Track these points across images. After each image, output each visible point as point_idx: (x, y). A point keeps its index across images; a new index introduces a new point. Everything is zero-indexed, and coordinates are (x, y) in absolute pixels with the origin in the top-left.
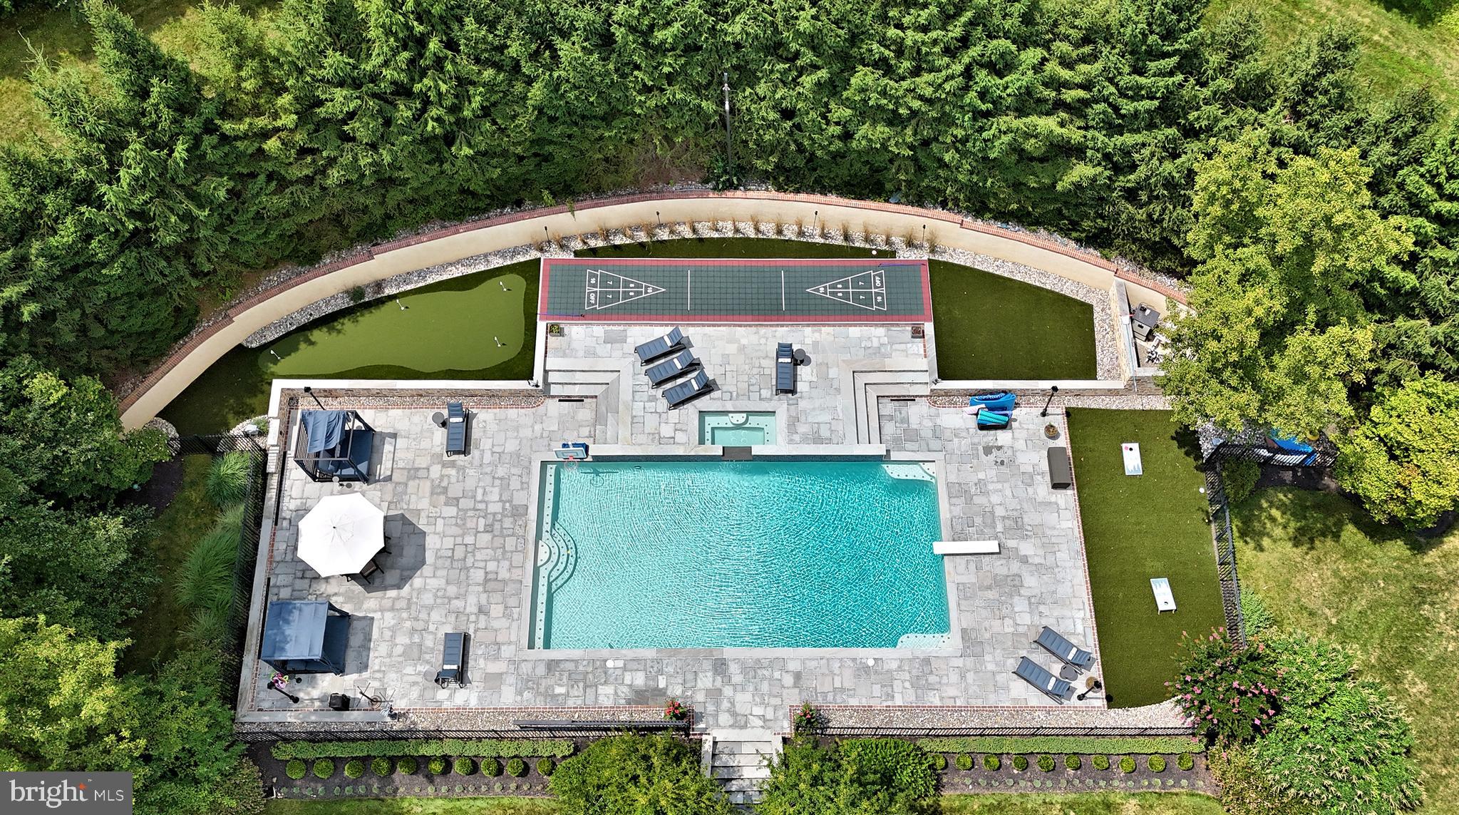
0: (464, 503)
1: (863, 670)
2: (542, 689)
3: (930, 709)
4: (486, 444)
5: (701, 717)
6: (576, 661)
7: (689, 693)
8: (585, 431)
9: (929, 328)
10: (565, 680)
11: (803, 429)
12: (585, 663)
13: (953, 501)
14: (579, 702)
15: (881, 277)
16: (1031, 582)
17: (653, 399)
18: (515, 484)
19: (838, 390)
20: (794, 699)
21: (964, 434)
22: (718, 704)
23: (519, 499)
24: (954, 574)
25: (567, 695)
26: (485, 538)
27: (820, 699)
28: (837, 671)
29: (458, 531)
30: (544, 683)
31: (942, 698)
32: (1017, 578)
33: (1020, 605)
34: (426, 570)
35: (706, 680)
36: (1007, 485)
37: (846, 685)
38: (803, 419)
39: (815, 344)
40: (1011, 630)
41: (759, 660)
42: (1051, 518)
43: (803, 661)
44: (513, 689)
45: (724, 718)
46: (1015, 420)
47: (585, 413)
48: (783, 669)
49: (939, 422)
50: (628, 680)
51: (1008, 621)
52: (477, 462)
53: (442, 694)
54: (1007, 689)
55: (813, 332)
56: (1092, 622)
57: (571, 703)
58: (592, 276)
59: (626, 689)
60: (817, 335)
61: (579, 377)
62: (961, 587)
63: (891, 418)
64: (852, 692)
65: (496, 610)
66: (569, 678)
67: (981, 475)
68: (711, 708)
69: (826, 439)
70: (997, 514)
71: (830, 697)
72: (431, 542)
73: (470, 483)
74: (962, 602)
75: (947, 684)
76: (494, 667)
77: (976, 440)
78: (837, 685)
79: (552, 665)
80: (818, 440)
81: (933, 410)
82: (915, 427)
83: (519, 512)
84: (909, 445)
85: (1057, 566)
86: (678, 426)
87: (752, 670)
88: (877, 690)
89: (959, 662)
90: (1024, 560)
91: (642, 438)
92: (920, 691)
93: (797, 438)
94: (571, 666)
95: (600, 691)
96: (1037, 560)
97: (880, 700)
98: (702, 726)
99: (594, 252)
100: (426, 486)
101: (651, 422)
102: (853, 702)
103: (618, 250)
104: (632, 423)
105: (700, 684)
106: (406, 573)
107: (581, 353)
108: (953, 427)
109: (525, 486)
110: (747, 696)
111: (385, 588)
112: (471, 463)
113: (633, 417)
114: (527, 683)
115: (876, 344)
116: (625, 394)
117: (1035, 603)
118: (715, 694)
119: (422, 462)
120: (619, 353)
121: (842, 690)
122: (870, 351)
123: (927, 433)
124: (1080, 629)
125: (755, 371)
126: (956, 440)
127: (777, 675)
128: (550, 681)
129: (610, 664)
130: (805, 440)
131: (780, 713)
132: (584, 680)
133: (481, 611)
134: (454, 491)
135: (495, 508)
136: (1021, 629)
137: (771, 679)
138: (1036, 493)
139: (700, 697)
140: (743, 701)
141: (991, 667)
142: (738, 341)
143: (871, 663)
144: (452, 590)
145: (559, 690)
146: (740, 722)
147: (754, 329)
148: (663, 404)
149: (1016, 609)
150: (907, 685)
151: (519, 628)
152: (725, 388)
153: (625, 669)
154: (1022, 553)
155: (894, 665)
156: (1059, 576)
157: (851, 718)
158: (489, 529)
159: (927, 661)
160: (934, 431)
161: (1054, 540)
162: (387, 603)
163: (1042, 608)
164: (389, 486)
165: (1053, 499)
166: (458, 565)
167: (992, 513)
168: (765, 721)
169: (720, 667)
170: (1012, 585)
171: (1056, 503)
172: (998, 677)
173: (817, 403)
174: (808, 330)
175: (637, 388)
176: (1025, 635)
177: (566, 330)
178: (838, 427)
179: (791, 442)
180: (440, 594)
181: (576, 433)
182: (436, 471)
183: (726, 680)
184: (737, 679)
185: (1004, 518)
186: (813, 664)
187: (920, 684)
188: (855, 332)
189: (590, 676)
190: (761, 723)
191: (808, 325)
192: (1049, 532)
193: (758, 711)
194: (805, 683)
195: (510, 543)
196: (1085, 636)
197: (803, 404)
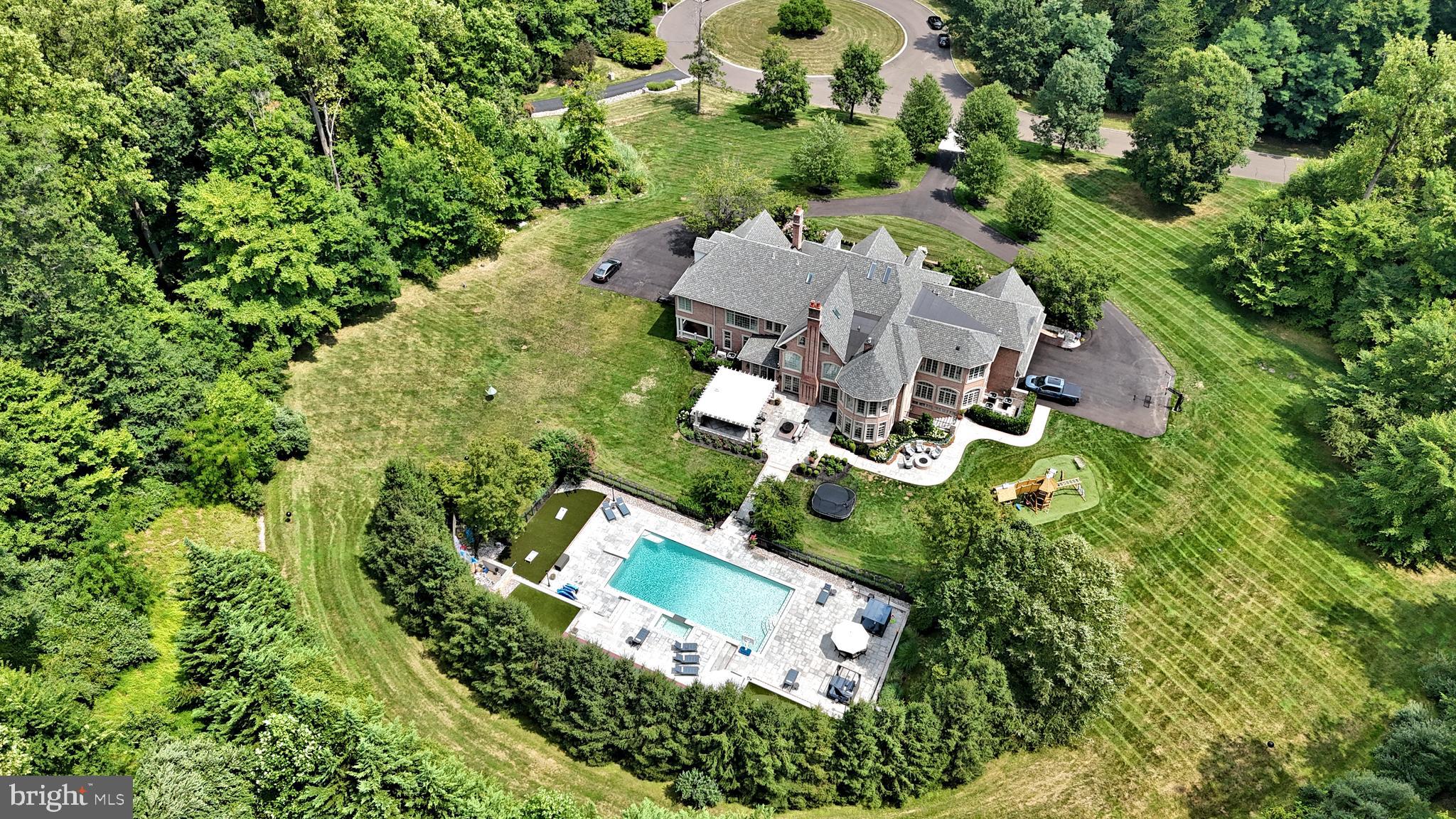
0: (799, 651)
1: (680, 535)
4: (781, 671)
5: (744, 545)
7: (744, 552)
8: (737, 657)
11: (647, 614)
17: (702, 653)
18: (775, 650)
23: (776, 643)
25: (788, 569)
26: (797, 634)
27: (699, 533)
28: (689, 538)
29: (806, 642)
30: (795, 576)
34: (823, 633)
35: (736, 554)
37: (688, 533)
38: (645, 618)
39: (619, 645)
41: (715, 552)
43: (699, 546)
44: (807, 579)
45: (736, 542)
48: (708, 546)
50: (764, 564)
52: (788, 665)
54: (636, 512)
56: (592, 517)
57: (788, 566)
59: (767, 562)
62: (627, 544)
65: (802, 607)
66: (784, 575)
67: (591, 575)
68: (739, 546)
69: (642, 607)
70: (595, 560)
71: (695, 532)
72: (818, 643)
73: (794, 658)
74: (630, 540)
76: (811, 589)
77: (583, 588)
78: (691, 534)
80: (645, 608)
81: (590, 605)
82: (602, 603)
83: (778, 638)
84: (610, 597)
86: (698, 636)
87: (718, 551)
91: (716, 640)
92: (665, 522)
93: (651, 613)
94: (782, 579)
95: (776, 565)
98: (745, 542)
100: (813, 665)
101: (708, 644)
102: (689, 529)
104: (717, 648)
105: (740, 553)
108: (588, 596)
109: (772, 647)
110: (724, 543)
112: (791, 665)
113: (714, 649)
114: (801, 579)
116: (712, 660)
118: (735, 548)
119: (810, 675)
124: (598, 518)
125: (652, 645)
126: (590, 591)
128: (792, 576)
130: (648, 609)
131: (716, 535)
132: (781, 572)
133: (808, 609)
134: (801, 658)
135: (787, 644)
137: (713, 545)
139: (741, 550)
140: (726, 543)
142: (653, 661)
145: (790, 572)
146: (731, 538)
148: (699, 649)
152: (669, 645)
155: (669, 532)
157: (693, 525)
158: (793, 637)
166: (810, 629)
168: (722, 536)
169: (730, 556)
172: (636, 516)
174: (617, 652)
176: (617, 522)
179: (655, 612)
182: (806, 670)
183: (729, 552)
184: (726, 551)
190: (724, 536)
193: (723, 539)
195: (787, 628)
196: (599, 515)
197: (641, 623)
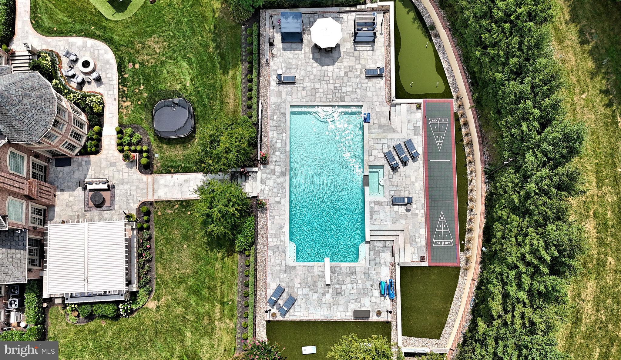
0: (346, 79)
1: (281, 227)
2: (276, 111)
3: (266, 252)
4: (370, 84)
5: (265, 167)
6: (285, 123)
7: (273, 163)
8: (376, 122)
9: (425, 264)
10: (279, 119)
11: (377, 207)
12: (285, 126)
13: (348, 269)
14: (271, 124)
15: (450, 245)
16: (315, 296)
17: (389, 147)
18: (353, 96)
19: (395, 223)
20: (271, 201)
21: (378, 276)
22: (269, 173)
23: (347, 98)
24: (317, 266)
25: (274, 120)
26: (332, 87)
27: (271, 211)
28: (281, 217)
29: (335, 76)
30: (278, 112)
31: (270, 256)
32: (316, 291)
33: (306, 291)
34: (320, 67)
35: (278, 169)
36: (355, 292)
37: (275, 221)
38: (381, 208)
39: (416, 215)
40: (296, 286)
41: (285, 188)
42: (341, 308)
43: (284, 205)
44: (276, 101)
45: (264, 176)
46: (385, 299)
47: (384, 121)
48: (281, 197)
49: (383, 266)
50: (278, 141)
51: (299, 285)
52: (362, 81)
53: (275, 77)
54: (274, 282)
55: (422, 214)
56: (299, 319)
57: (271, 121)
58: (445, 120)
59: (275, 140)
60: (421, 215)
61: (399, 118)
62: (312, 268)
63: (384, 246)
64: (273, 223)
65: (304, 93)
66: (279, 121)
67: (359, 281)
68: (268, 171)
69: (372, 217)
70: (343, 286)
71: (271, 214)
72: (330, 68)
73: (354, 80)
74: (306, 268)
75: (275, 259)
76: (284, 95)
77: (375, 281)
78: (276, 217)
79: (284, 114)
80: (372, 213)
81: (388, 264)
82: (381, 255)
83: (342, 99)
84: (372, 252)
85: (321, 308)
86: (377, 157)
87: (281, 186)
88: (274, 232)
89: (283, 264)
90: (324, 295)
91: (371, 143)
92: (273, 248)
93: (373, 205)
94: (284, 120)
95: (275, 131)
96: (324, 300)
97: (270, 232)
98: (262, 168)
99: (457, 120)
100: (352, 64)
101: (379, 146)
102: (269, 223)
103: (458, 130)
104: (378, 139)
105: (276, 167)
106: (319, 60)
107: (409, 117)
108: (381, 272)
109: (353, 100)
110: (272, 184)
111: (313, 54)
112: (362, 79)
113: (380, 139)
114: (278, 106)
115: (417, 240)
116: (390, 136)
117: (306, 297)
118: (273, 172)
119: (362, 61)
120: (409, 133)
121: (274, 219)
122: (414, 238)
123: (378, 260)
124: (296, 314)
125: (403, 189)
126: (375, 272)
127: (279, 195)
128: (278, 114)
129: (284, 135)
130: (372, 208)
131: (266, 196)
132: (279, 126)
133: (304, 88)
134: (351, 75)
135: (344, 90)
136: (296, 290)
137: (278, 193)
138: (352, 303)
139: (272, 167)
140: (271, 183)
141: (282, 276)
142: (417, 182)
143: (283, 230)
144: (312, 77)
145: (275, 117)
146: (263, 182)
147: (423, 189)
148: (386, 150)
149: (304, 289)
150: (275, 243)
151: (297, 102)
152: (394, 176)
153: (282, 140)
154: (326, 294)
155: (283, 239)
156: (317, 308)
157: (264, 222)
158: (335, 88)
159: (284, 252)
160: (379, 263)
161: (332, 308)
162: (307, 55)
163: (304, 299)
164: (353, 50)
165: (350, 310)
166: (321, 79)
167: (343, 284)
168: (263, 190)
169: (283, 174)
170: (314, 289)
171: (348, 312)
172: (278, 279)
173: (389, 214)
174: (423, 212)
175: (393, 141)
176: (294, 292)
177: (419, 111)
178: (378, 222)
179: (371, 202)
180: (311, 73)
181: (375, 118)
182: (359, 67)
183: (278, 176)
184: (278, 181)
185: (341, 288)
186: (283, 208)
187: (276, 248)
188: (423, 232)
189: (280, 128)
190: (263, 189)
191: (425, 212)
192: (335, 307)
193: (267, 188)
194: (276, 205)
195: (330, 96)
196: (293, 315)
197: (388, 208)
